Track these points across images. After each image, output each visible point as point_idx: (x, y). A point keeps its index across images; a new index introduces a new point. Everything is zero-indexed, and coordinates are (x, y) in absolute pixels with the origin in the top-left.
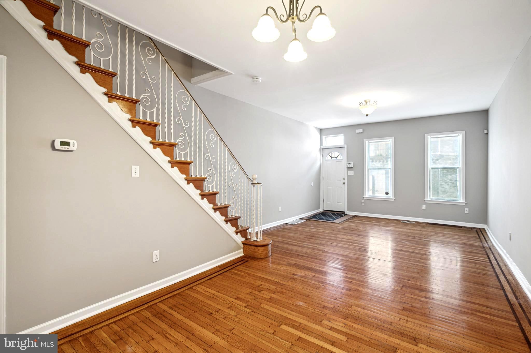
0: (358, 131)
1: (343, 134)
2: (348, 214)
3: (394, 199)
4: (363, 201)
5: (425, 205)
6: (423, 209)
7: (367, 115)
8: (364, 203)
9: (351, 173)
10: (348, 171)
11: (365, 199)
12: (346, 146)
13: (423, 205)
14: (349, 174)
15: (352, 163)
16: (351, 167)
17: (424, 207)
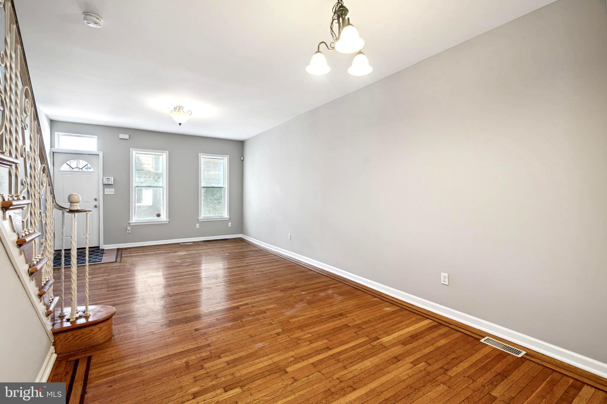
0: (122, 136)
1: (97, 137)
2: (105, 249)
3: (169, 221)
4: (129, 228)
5: (198, 224)
6: (197, 228)
7: (180, 124)
8: (130, 231)
9: (110, 191)
10: (105, 189)
11: (131, 224)
12: (101, 154)
13: (197, 224)
14: (106, 193)
15: (113, 178)
16: (110, 183)
17: (198, 225)
